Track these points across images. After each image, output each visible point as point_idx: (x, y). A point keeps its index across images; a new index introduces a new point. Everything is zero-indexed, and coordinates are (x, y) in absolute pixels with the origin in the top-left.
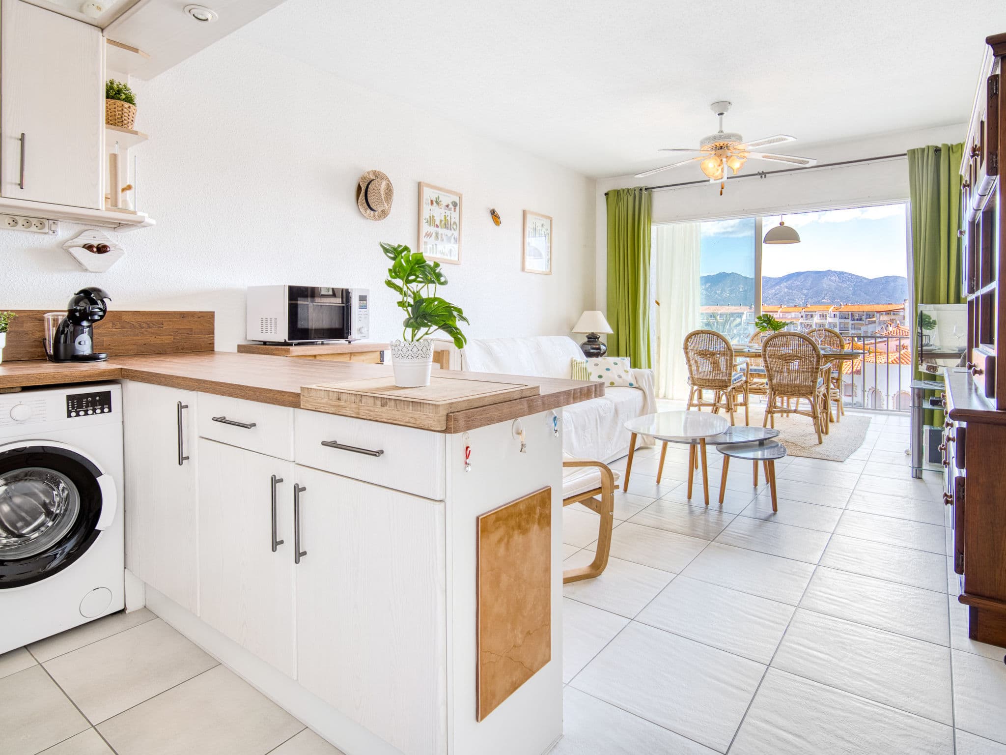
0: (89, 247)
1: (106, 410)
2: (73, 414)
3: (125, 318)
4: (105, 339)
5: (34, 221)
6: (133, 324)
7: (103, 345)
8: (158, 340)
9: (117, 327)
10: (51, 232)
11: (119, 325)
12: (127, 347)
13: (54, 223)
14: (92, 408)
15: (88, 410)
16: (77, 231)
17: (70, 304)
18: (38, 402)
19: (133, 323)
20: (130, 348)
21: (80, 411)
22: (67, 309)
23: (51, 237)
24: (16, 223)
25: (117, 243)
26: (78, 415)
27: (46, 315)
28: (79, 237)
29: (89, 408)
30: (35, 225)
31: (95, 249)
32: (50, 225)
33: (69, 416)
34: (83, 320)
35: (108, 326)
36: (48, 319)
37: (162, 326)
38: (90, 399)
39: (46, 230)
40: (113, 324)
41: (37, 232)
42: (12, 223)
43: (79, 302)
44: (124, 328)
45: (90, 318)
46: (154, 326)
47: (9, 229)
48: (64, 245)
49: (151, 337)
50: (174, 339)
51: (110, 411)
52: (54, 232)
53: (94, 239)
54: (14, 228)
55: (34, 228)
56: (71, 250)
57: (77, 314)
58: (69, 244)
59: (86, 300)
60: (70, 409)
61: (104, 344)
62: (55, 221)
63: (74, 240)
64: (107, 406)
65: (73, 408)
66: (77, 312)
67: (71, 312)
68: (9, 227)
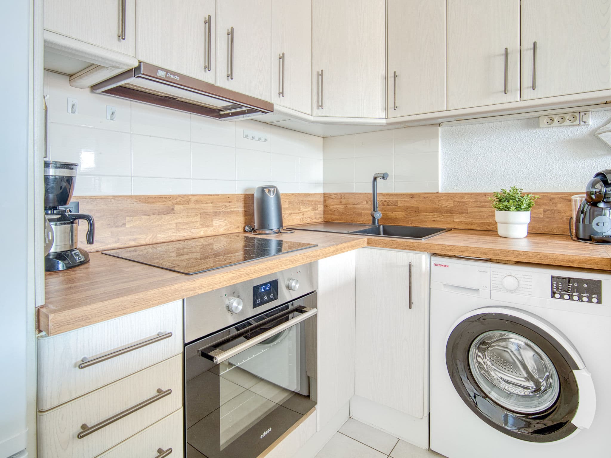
1: (595, 300)
2: (557, 296)
5: (567, 117)
10: (582, 123)
13: (585, 114)
14: (577, 294)
15: (573, 296)
17: (588, 188)
18: (525, 277)
21: (565, 294)
22: (585, 192)
23: (584, 127)
24: (553, 121)
26: (562, 297)
27: (573, 197)
29: (574, 294)
30: (568, 119)
32: (581, 117)
33: (553, 296)
34: (600, 202)
36: (575, 201)
38: (576, 284)
39: (577, 122)
41: (569, 126)
42: (550, 122)
43: (595, 185)
45: (605, 200)
47: (549, 127)
48: (596, 133)
51: (599, 302)
52: (585, 123)
54: (551, 125)
55: (567, 123)
56: (600, 136)
57: (593, 197)
58: (600, 131)
59: (601, 182)
60: (555, 290)
62: (586, 113)
64: (596, 296)
65: (557, 289)
66: (592, 194)
67: (589, 194)
68: (548, 126)
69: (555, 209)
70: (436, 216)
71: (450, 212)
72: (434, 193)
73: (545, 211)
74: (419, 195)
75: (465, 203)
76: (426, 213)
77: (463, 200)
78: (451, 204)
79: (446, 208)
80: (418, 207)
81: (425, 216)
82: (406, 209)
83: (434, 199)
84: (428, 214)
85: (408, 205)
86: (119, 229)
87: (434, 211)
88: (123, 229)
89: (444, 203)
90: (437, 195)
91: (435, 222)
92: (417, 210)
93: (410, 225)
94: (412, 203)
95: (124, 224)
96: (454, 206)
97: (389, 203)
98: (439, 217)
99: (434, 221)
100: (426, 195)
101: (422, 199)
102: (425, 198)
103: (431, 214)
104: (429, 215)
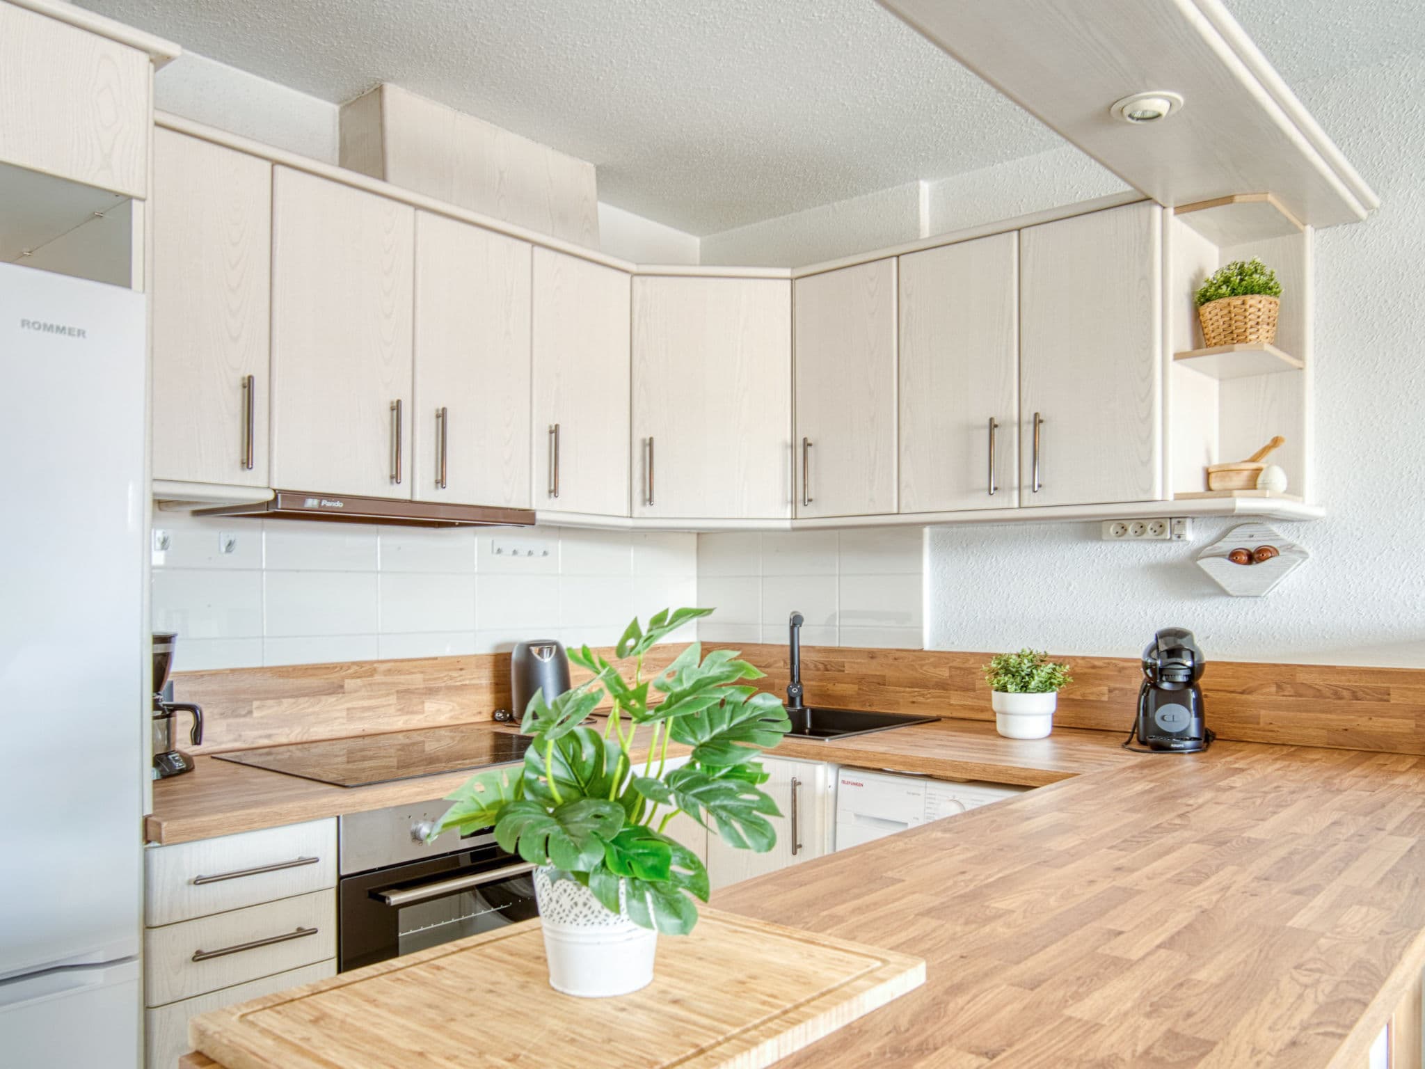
0: (1233, 556)
3: (1302, 677)
4: (1263, 712)
5: (1150, 524)
6: (1319, 691)
7: (1258, 723)
8: (1377, 725)
9: (1287, 693)
10: (1174, 538)
11: (1289, 690)
12: (1305, 732)
13: (1179, 522)
16: (1223, 528)
19: (1320, 688)
20: (1315, 734)
23: (1175, 544)
24: (1125, 530)
25: (1298, 543)
28: (1225, 539)
30: (1151, 529)
31: (1244, 558)
32: (1173, 527)
35: (1268, 690)
37: (1386, 697)
39: (1166, 535)
40: (1279, 687)
41: (1154, 540)
42: (1121, 531)
44: (1301, 696)
46: (1368, 697)
47: (1117, 541)
49: (1360, 717)
50: (1417, 726)
52: (1179, 537)
53: (1252, 539)
54: (1124, 538)
55: (1150, 535)
58: (1201, 553)
61: (1262, 721)
62: (1182, 520)
63: (1216, 545)
68: (1117, 538)
69: (1127, 686)
70: (916, 694)
71: (943, 686)
72: (914, 651)
73: (1110, 691)
74: (886, 653)
75: (970, 671)
76: (899, 686)
77: (967, 665)
78: (944, 673)
79: (935, 680)
80: (884, 676)
81: (897, 692)
82: (861, 679)
83: (913, 661)
84: (902, 689)
85: (864, 671)
86: (242, 720)
87: (914, 684)
88: (247, 720)
89: (933, 670)
90: (920, 654)
91: (913, 705)
92: (881, 682)
93: (868, 709)
94: (873, 668)
95: (250, 712)
96: (950, 676)
97: (829, 667)
98: (923, 695)
99: (913, 702)
100: (898, 654)
101: (891, 661)
102: (896, 659)
103: (908, 689)
104: (903, 692)
